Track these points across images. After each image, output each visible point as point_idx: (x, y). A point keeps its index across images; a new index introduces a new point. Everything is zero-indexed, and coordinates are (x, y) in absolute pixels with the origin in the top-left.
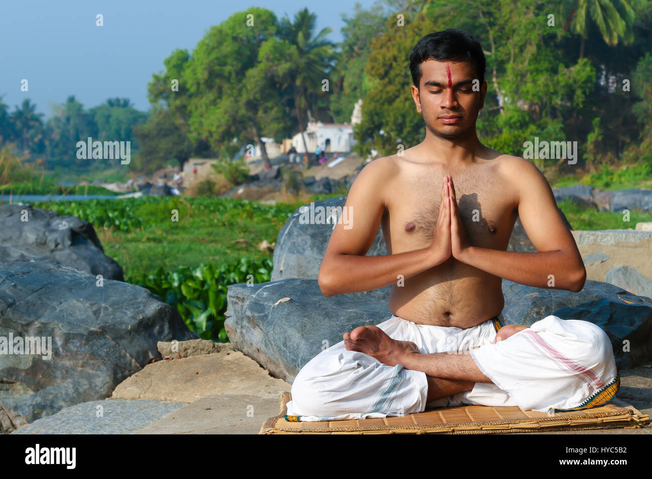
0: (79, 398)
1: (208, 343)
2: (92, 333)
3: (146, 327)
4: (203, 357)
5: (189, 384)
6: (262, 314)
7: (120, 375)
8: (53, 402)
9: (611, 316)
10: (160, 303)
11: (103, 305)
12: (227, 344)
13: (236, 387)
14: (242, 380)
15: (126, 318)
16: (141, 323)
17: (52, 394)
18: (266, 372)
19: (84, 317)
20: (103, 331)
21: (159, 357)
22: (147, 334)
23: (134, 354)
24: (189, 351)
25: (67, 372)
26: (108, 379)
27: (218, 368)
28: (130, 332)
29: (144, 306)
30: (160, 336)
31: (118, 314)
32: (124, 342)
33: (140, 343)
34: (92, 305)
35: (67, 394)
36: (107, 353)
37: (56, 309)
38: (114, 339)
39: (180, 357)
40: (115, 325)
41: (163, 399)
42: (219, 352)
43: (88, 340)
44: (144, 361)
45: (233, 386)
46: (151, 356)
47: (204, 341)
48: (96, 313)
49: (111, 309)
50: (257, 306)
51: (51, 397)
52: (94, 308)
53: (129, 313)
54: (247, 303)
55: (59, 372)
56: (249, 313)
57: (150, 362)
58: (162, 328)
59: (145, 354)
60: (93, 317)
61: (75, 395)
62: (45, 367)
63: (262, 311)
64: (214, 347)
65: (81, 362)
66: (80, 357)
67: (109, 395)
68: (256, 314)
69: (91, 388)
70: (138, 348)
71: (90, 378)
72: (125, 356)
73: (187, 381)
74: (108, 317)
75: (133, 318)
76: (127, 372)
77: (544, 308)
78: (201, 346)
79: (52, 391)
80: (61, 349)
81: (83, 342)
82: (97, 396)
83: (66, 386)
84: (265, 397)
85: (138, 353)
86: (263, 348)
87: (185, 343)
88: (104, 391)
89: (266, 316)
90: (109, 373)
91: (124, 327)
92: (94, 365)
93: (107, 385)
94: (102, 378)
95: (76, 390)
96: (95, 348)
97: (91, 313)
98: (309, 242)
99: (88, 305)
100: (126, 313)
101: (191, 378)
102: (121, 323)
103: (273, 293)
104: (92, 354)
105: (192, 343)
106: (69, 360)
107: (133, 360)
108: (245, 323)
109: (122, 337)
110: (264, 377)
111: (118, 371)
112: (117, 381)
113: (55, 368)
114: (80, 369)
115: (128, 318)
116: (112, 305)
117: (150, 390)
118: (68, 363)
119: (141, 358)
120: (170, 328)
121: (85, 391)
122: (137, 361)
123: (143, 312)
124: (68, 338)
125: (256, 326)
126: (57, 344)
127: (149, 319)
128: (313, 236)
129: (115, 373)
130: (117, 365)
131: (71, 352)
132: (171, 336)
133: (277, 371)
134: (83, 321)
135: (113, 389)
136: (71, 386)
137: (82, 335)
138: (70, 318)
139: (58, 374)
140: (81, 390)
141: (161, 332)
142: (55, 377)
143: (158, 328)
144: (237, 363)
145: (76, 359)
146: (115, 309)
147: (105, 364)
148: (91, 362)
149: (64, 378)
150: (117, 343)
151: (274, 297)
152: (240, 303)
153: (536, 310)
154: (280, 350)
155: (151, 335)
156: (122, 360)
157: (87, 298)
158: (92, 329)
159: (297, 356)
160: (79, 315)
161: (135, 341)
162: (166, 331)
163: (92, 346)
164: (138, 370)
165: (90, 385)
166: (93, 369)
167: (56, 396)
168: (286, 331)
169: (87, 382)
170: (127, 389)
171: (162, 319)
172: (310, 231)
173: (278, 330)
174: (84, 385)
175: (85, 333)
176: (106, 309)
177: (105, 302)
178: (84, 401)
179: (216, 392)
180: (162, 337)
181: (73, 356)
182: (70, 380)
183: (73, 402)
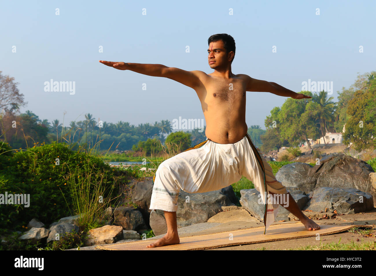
0: (198, 222)
1: (236, 207)
2: (202, 204)
3: (218, 202)
4: (234, 211)
5: (229, 218)
6: (248, 198)
7: (210, 216)
8: (191, 223)
9: (350, 198)
10: (223, 195)
11: (206, 196)
12: (241, 207)
13: (241, 219)
14: (243, 217)
15: (212, 200)
16: (217, 201)
17: (190, 221)
18: (250, 215)
19: (200, 199)
20: (205, 203)
21: (222, 211)
22: (218, 204)
23: (214, 210)
24: (231, 209)
25: (195, 215)
26: (206, 217)
27: (237, 214)
28: (213, 204)
29: (218, 196)
30: (222, 205)
31: (210, 198)
32: (211, 206)
33: (216, 207)
34: (203, 196)
35: (195, 221)
36: (206, 209)
37: (192, 197)
38: (208, 206)
39: (228, 211)
40: (209, 202)
41: (221, 222)
42: (239, 209)
43: (201, 206)
44: (217, 212)
45: (240, 219)
46: (219, 211)
47: (235, 206)
48: (204, 198)
49: (208, 197)
50: (247, 196)
51: (190, 222)
52: (204, 197)
53: (213, 198)
54: (245, 195)
55: (193, 215)
56: (244, 198)
57: (219, 212)
58: (223, 202)
59: (218, 210)
60: (203, 199)
61: (197, 221)
62: (189, 213)
63: (248, 197)
64: (238, 208)
65: (199, 212)
66: (198, 210)
67: (206, 222)
68: (246, 198)
69: (201, 219)
70: (215, 208)
71: (201, 217)
72: (212, 210)
73: (228, 217)
74: (207, 199)
75: (214, 199)
76: (212, 215)
77: (329, 196)
78: (234, 208)
79: (191, 220)
80: (193, 208)
81: (200, 206)
82: (203, 221)
83: (195, 219)
84: (247, 221)
85: (216, 210)
86: (248, 208)
87: (229, 207)
88: (205, 220)
89: (249, 198)
90: (207, 215)
91: (212, 202)
92: (202, 213)
93: (206, 219)
94: (205, 216)
95: (197, 220)
96: (203, 208)
97: (202, 198)
98: (284, 177)
99: (202, 196)
100: (212, 198)
101: (229, 217)
102: (211, 201)
103: (252, 192)
104: (202, 210)
105: (231, 207)
106: (196, 211)
107: (214, 212)
108: (244, 200)
109: (211, 205)
110: (249, 216)
111: (209, 215)
112: (209, 217)
113: (191, 213)
114: (198, 214)
115: (213, 199)
116: (209, 196)
117: (218, 220)
118: (195, 212)
119: (217, 211)
120: (226, 202)
121: (200, 220)
122: (215, 212)
123: (218, 197)
124: (195, 205)
125: (246, 201)
126: (192, 207)
127: (219, 200)
128: (286, 175)
129: (208, 215)
130: (209, 213)
131: (196, 209)
132: (226, 205)
133: (252, 214)
134: (200, 200)
135: (208, 220)
136: (196, 219)
137: (199, 204)
138: (196, 199)
139: (192, 215)
140: (199, 220)
141: (223, 204)
142: (191, 216)
143: (222, 202)
144: (243, 212)
145: (197, 211)
146: (209, 197)
147: (205, 213)
148: (202, 212)
149: (194, 217)
150: (209, 207)
151: (252, 193)
152: (243, 195)
153: (327, 196)
154: (252, 208)
155: (220, 205)
156: (211, 211)
157: (202, 194)
158: (202, 202)
159: (256, 210)
160: (199, 199)
161: (215, 206)
162: (224, 203)
163: (202, 207)
164: (215, 214)
165: (201, 218)
166: (202, 214)
167: (192, 222)
168: (253, 203)
169: (200, 218)
170: (211, 220)
171: (223, 200)
172: (285, 174)
173: (251, 202)
174: (200, 219)
175: (200, 204)
176: (207, 197)
177: (207, 195)
178: (199, 223)
179: (235, 220)
180: (223, 205)
181: (197, 210)
182: (196, 217)
183: (196, 223)
